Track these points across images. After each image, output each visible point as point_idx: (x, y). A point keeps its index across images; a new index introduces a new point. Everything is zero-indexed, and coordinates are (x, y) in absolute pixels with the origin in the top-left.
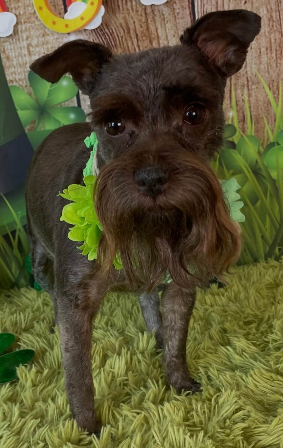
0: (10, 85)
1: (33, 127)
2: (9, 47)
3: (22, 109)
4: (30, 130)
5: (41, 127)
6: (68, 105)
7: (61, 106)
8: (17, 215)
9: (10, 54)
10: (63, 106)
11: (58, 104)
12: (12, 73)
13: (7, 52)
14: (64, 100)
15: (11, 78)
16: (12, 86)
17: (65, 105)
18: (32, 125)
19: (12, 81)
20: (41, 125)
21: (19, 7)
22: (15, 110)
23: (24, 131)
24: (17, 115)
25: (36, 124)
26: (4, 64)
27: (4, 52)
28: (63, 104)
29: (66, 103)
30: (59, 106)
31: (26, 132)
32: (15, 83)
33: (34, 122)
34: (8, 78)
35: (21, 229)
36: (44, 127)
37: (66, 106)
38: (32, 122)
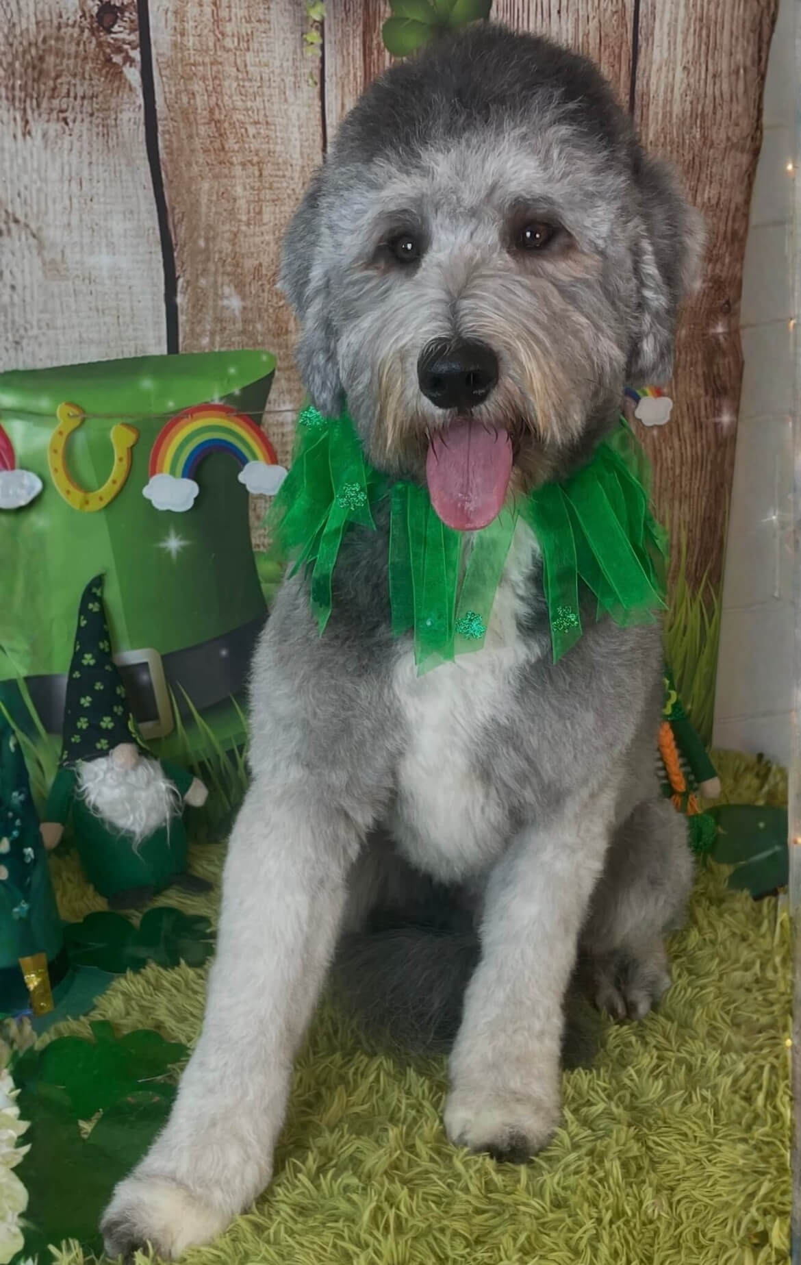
0: (255, 550)
2: (263, 505)
9: (263, 514)
12: (260, 536)
13: (258, 510)
15: (258, 542)
16: (259, 552)
19: (258, 546)
21: (286, 460)
22: (258, 583)
24: (260, 589)
26: (251, 524)
27: (255, 510)
32: (262, 549)
34: (254, 541)
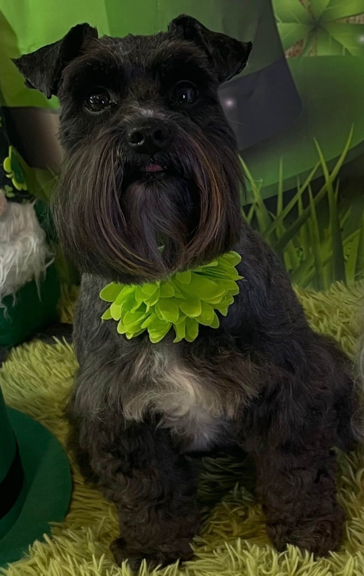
1: (297, 51)
3: (285, 21)
4: (293, 55)
5: (311, 51)
6: (360, 21)
7: (348, 21)
8: (257, 184)
10: (350, 22)
11: (343, 18)
14: (354, 13)
17: (355, 20)
18: (297, 47)
20: (310, 48)
23: (284, 56)
24: (276, 28)
25: (304, 45)
28: (352, 18)
29: (357, 18)
30: (344, 21)
31: (287, 57)
33: (300, 43)
35: (259, 204)
36: (316, 51)
37: (357, 22)
38: (297, 43)
